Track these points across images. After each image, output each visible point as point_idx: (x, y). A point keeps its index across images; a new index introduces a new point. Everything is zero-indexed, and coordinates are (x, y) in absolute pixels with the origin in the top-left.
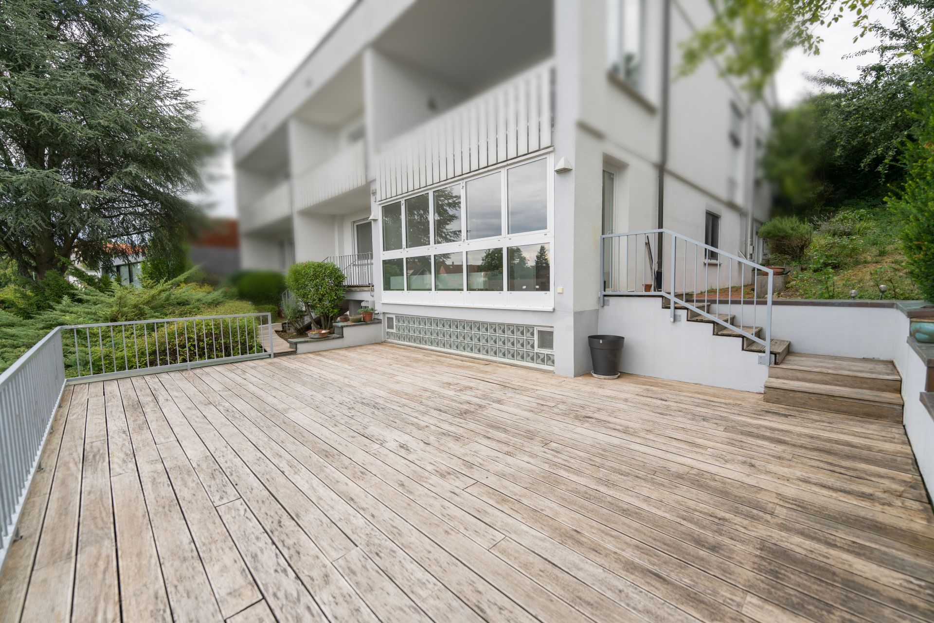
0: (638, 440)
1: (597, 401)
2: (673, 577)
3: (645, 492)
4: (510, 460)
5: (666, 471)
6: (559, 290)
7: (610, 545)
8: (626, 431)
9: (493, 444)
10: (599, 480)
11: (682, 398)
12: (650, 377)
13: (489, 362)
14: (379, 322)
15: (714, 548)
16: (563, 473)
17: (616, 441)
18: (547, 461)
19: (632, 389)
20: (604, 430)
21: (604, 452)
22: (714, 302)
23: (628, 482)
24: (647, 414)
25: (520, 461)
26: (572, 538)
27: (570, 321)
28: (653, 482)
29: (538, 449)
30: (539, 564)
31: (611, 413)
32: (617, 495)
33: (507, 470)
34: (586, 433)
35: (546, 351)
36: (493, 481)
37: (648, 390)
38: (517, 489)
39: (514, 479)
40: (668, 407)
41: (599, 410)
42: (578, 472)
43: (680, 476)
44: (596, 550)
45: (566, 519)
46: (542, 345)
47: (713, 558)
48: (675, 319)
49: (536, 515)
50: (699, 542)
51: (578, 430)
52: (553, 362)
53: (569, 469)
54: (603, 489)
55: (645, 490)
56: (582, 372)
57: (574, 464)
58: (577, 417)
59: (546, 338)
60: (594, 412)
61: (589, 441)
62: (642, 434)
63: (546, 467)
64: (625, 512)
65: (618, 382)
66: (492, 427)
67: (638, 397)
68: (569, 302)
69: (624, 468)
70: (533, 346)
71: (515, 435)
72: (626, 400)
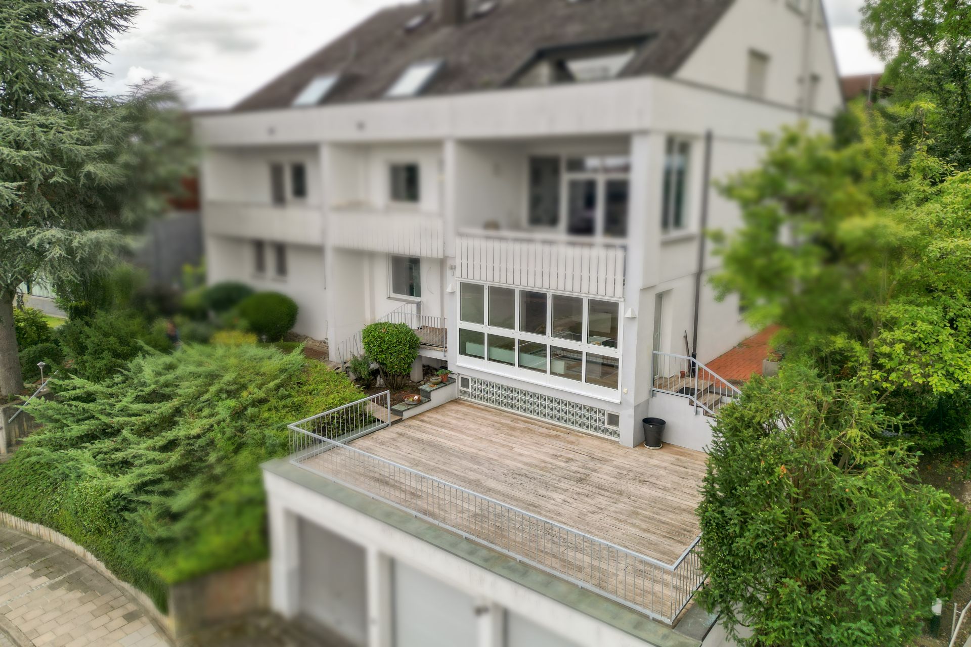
0: (670, 494)
1: (649, 469)
2: (676, 538)
3: (671, 516)
4: (616, 505)
5: (679, 508)
6: (625, 390)
7: (659, 532)
8: (665, 489)
9: (606, 499)
10: (654, 513)
11: (696, 466)
12: (680, 447)
13: (569, 432)
14: (454, 381)
15: (689, 531)
16: (639, 510)
17: (660, 495)
18: (632, 506)
19: (669, 458)
20: (655, 489)
21: (655, 500)
22: (725, 395)
23: (665, 513)
24: (675, 478)
25: (620, 506)
26: (647, 531)
27: (631, 412)
28: (674, 512)
29: (626, 500)
30: (639, 537)
31: (658, 478)
32: (661, 518)
33: (617, 510)
34: (645, 490)
35: (612, 428)
36: (613, 514)
37: (678, 459)
38: (624, 517)
39: (621, 513)
40: (687, 473)
41: (651, 476)
42: (645, 510)
43: (684, 510)
44: (654, 533)
45: (644, 526)
46: (610, 423)
47: (688, 534)
48: (697, 413)
49: (633, 525)
50: (685, 530)
51: (643, 489)
52: (619, 435)
53: (642, 509)
54: (656, 516)
55: (671, 515)
56: (638, 444)
57: (643, 506)
58: (640, 481)
59: (614, 419)
60: (649, 478)
61: (648, 496)
62: (672, 491)
63: (632, 508)
64: (663, 523)
65: (660, 452)
66: (600, 489)
67: (672, 466)
68: (631, 399)
69: (663, 507)
70: (603, 423)
71: (613, 493)
72: (665, 468)
